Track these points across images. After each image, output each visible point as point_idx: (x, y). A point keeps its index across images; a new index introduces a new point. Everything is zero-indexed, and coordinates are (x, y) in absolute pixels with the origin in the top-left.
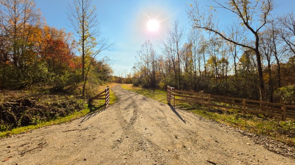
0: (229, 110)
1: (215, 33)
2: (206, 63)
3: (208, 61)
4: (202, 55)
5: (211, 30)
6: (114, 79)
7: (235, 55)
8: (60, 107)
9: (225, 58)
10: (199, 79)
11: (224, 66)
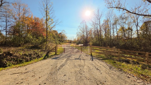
0: (134, 60)
1: (122, 10)
2: (118, 30)
3: (119, 30)
4: (115, 26)
5: (120, 8)
6: (68, 41)
7: (137, 24)
8: (27, 56)
9: (130, 27)
10: (113, 40)
11: (129, 32)
